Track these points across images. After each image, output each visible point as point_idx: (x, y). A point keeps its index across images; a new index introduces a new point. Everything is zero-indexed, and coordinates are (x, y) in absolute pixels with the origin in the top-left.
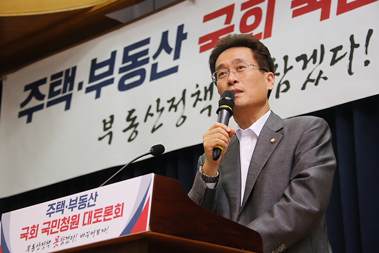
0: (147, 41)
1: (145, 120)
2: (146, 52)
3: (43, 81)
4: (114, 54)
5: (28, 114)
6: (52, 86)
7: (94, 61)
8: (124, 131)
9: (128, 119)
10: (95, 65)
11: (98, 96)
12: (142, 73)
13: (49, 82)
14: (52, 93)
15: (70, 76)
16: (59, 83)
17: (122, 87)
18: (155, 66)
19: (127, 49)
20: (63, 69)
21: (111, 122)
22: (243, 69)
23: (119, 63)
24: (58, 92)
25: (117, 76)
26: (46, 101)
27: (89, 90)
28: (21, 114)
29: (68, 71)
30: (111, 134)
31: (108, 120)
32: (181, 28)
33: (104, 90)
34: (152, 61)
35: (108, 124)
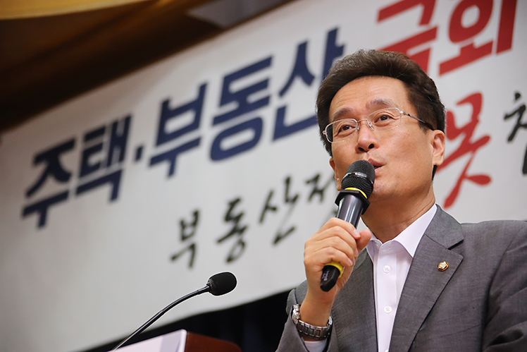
0: (266, 63)
1: (262, 219)
2: (264, 84)
3: (69, 145)
4: (203, 89)
5: (40, 210)
6: (87, 154)
7: (165, 104)
8: (221, 241)
9: (228, 218)
10: (167, 112)
11: (171, 172)
12: (257, 125)
13: (80, 147)
14: (85, 169)
15: (119, 135)
16: (97, 148)
17: (218, 154)
18: (281, 112)
19: (228, 79)
20: (105, 119)
21: (195, 224)
22: (388, 121)
23: (212, 107)
24: (97, 167)
25: (208, 132)
26: (74, 183)
27: (155, 160)
28: (27, 211)
29: (115, 125)
30: (193, 247)
31: (189, 219)
32: (332, 35)
33: (183, 160)
34: (276, 102)
35: (189, 226)
